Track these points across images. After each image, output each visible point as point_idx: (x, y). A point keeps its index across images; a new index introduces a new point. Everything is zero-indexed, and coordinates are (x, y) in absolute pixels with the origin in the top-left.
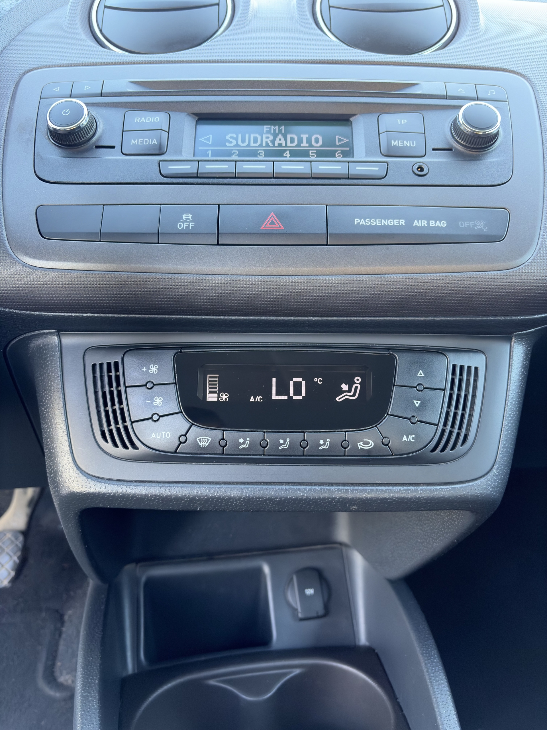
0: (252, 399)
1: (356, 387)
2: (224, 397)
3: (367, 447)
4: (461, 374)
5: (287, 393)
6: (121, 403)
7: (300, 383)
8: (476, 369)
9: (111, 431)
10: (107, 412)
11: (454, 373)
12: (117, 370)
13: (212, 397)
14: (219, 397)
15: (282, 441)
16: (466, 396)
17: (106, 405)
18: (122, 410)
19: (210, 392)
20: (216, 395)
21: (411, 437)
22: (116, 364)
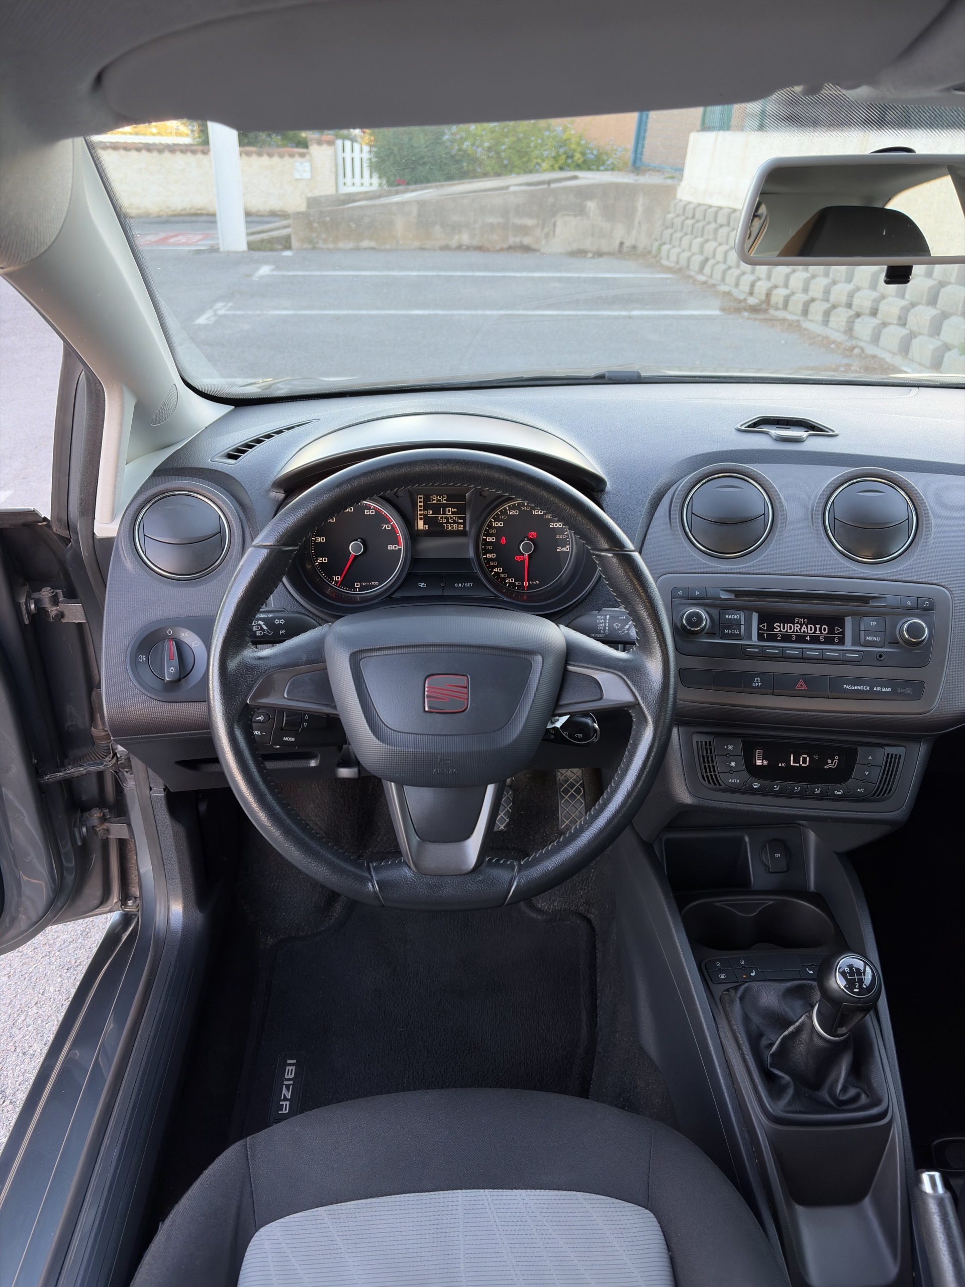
0: (780, 765)
1: (836, 762)
2: (765, 763)
3: (839, 793)
4: (891, 758)
5: (799, 763)
6: (713, 762)
7: (806, 758)
8: (900, 756)
9: (707, 776)
10: (705, 766)
11: (888, 757)
12: (710, 745)
13: (759, 762)
14: (762, 762)
15: (796, 788)
16: (893, 770)
17: (704, 762)
18: (713, 766)
19: (758, 759)
20: (761, 761)
21: (862, 790)
22: (710, 742)
